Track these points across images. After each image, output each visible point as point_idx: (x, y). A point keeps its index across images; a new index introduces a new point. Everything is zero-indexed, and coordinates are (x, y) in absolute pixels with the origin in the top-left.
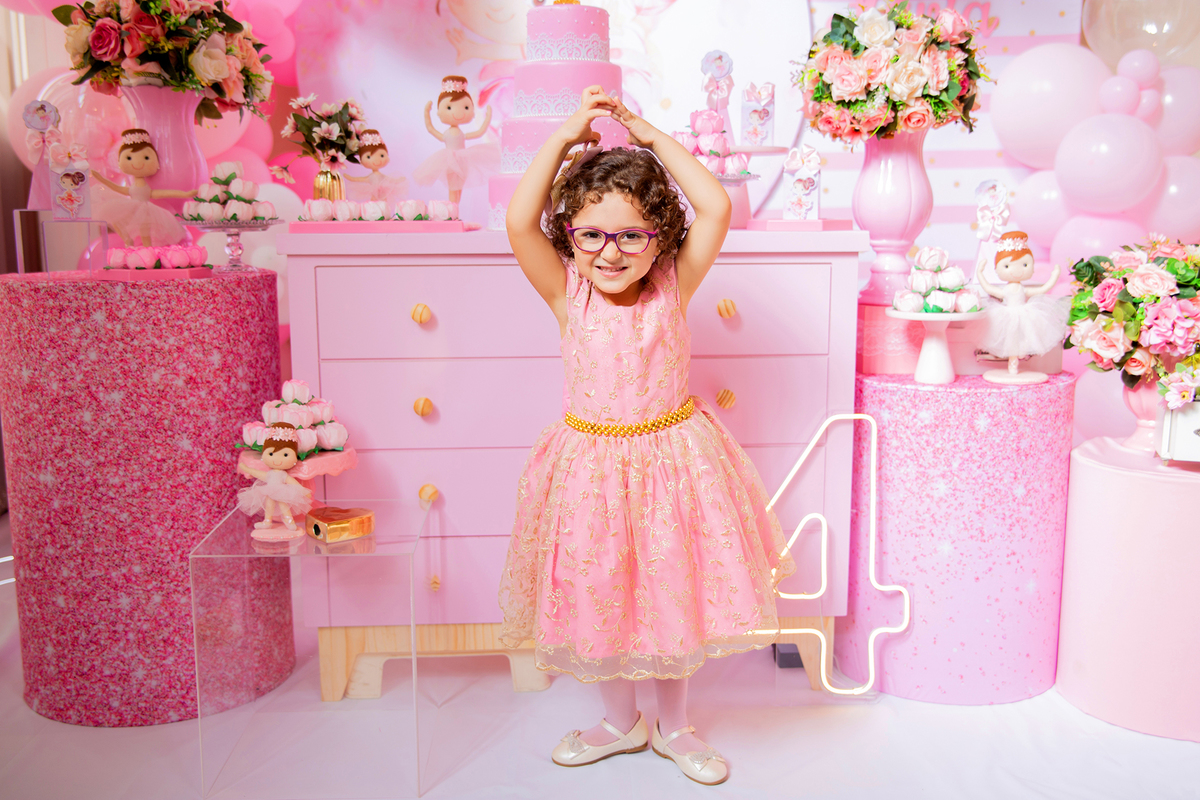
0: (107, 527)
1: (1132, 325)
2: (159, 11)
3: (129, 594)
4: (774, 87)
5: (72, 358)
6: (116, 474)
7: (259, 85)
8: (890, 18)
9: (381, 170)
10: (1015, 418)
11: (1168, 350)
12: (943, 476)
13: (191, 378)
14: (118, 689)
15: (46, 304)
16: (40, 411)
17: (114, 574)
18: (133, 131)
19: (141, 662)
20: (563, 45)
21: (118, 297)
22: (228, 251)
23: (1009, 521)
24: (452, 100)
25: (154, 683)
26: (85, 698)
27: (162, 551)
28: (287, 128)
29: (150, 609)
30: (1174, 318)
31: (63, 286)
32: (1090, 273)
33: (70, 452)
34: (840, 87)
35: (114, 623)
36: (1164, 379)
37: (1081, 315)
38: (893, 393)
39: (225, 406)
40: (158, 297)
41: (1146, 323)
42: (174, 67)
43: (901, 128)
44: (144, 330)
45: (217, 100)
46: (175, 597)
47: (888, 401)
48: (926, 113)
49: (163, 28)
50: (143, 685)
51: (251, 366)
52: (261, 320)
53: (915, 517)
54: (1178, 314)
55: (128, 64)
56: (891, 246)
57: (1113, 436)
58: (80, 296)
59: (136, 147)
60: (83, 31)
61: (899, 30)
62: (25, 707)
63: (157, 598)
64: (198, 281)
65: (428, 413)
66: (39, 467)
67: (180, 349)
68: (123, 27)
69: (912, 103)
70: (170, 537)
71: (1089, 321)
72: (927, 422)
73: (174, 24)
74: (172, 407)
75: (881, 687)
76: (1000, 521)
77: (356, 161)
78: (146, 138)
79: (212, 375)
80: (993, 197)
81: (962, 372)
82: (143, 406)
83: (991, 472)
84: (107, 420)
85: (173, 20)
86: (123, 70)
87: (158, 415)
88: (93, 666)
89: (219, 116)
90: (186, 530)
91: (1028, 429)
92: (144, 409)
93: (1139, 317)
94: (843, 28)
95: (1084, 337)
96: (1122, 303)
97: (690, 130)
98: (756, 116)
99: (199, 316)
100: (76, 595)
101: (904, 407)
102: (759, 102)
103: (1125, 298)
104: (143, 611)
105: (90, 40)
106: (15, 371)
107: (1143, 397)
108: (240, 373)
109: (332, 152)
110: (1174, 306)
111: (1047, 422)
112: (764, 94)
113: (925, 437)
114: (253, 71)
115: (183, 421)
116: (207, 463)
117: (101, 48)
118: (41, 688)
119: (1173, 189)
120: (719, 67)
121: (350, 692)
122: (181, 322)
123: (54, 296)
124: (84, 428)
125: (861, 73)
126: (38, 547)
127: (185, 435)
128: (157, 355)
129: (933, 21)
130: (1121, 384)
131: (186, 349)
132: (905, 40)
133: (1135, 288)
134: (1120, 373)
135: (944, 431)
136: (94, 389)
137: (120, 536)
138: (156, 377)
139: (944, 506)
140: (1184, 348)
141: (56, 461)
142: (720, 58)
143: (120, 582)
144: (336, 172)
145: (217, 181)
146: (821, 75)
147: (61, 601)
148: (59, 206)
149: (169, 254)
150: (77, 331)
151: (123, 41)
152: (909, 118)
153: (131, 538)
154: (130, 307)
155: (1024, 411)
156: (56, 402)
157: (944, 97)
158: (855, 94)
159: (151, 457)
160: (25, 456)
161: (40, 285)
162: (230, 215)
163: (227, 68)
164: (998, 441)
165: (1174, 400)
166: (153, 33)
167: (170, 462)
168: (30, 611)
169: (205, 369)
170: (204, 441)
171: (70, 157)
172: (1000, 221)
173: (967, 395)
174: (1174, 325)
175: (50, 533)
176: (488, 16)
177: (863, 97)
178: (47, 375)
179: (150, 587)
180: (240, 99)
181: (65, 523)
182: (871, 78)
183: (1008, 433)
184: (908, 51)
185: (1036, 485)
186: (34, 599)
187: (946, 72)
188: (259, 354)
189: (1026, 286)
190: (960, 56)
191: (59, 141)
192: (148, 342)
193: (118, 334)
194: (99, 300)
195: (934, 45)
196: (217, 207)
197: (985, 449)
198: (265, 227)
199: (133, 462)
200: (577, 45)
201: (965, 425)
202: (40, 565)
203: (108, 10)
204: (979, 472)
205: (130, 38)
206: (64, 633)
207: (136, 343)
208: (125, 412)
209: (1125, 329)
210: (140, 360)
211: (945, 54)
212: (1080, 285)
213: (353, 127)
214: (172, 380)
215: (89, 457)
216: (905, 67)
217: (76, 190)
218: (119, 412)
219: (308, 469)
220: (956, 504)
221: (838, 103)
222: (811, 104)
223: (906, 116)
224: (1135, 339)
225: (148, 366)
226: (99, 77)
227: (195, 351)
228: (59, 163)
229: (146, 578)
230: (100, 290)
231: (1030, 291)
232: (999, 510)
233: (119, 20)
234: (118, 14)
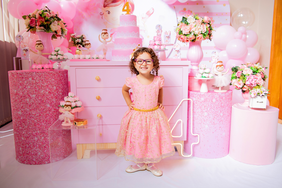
0: (32, 123)
1: (244, 80)
2: (44, 16)
3: (37, 137)
4: (170, 32)
5: (25, 88)
6: (34, 112)
7: (64, 32)
8: (194, 18)
9: (90, 49)
10: (221, 99)
11: (251, 85)
12: (206, 111)
13: (50, 92)
14: (35, 157)
15: (19, 76)
16: (18, 99)
17: (34, 133)
18: (38, 41)
19: (40, 151)
20: (127, 23)
21: (34, 75)
22: (58, 66)
23: (219, 121)
24: (104, 34)
25: (42, 156)
26: (28, 159)
27: (44, 128)
28: (70, 40)
29: (41, 140)
30: (252, 79)
31: (23, 73)
32: (235, 70)
33: (24, 107)
34: (184, 31)
35: (34, 143)
36: (250, 91)
37: (233, 78)
38: (196, 94)
39: (57, 98)
40: (43, 75)
41: (247, 80)
42: (47, 27)
43: (197, 40)
44: (40, 82)
45: (56, 35)
46: (46, 138)
47: (195, 96)
48: (202, 37)
49: (45, 20)
50: (40, 156)
51: (62, 89)
52: (64, 80)
53: (200, 120)
54: (253, 78)
55: (37, 27)
56: (195, 64)
57: (240, 103)
58: (26, 75)
59: (39, 44)
60: (28, 21)
61: (196, 20)
62: (16, 160)
63: (43, 138)
64: (51, 71)
65: (99, 99)
66: (18, 110)
67: (47, 86)
68: (36, 19)
69: (199, 35)
70: (45, 125)
71: (235, 79)
72: (203, 100)
73: (47, 19)
74: (46, 98)
75: (193, 155)
76: (218, 121)
77: (84, 47)
78: (41, 42)
79: (54, 91)
80: (215, 54)
81: (209, 90)
82: (39, 98)
83: (216, 110)
84: (32, 101)
85: (47, 18)
86: (36, 28)
87: (43, 100)
88: (30, 152)
89: (56, 38)
90: (49, 124)
91: (223, 102)
92: (40, 98)
93: (245, 79)
94: (185, 20)
95: (234, 83)
96: (242, 76)
97: (153, 40)
98: (167, 38)
99: (51, 79)
100: (26, 137)
101: (198, 97)
102: (167, 35)
103: (243, 75)
104: (40, 140)
105: (30, 22)
106: (13, 90)
107: (246, 95)
108: (60, 91)
109: (79, 45)
110: (252, 76)
111: (227, 100)
112: (169, 33)
113: (202, 103)
114: (63, 28)
115: (48, 101)
116: (53, 109)
117: (32, 24)
118: (19, 156)
119: (249, 54)
120: (159, 28)
121: (83, 157)
122: (47, 80)
123: (21, 75)
124: (27, 102)
125: (189, 29)
126: (18, 127)
127: (48, 104)
128: (42, 87)
129: (203, 18)
130: (241, 92)
131: (49, 86)
132: (197, 22)
133: (244, 73)
134: (241, 90)
135: (206, 102)
136: (29, 94)
137: (35, 125)
138: (42, 92)
139: (206, 118)
140: (254, 85)
141: (22, 109)
142: (159, 26)
143: (35, 134)
144: (80, 49)
145: (55, 51)
146: (180, 29)
147: (23, 138)
148: (22, 56)
149: (45, 66)
150: (26, 82)
151: (36, 22)
152: (198, 38)
153: (37, 125)
154: (37, 77)
155: (222, 98)
156: (21, 97)
157: (205, 34)
158: (187, 33)
159: (41, 108)
160: (15, 108)
161: (18, 73)
162: (58, 58)
163: (58, 28)
164: (217, 104)
165: (253, 95)
166: (42, 21)
167: (45, 109)
168: (17, 140)
169: (52, 90)
170: (52, 105)
171: (25, 46)
172: (217, 59)
173: (211, 95)
174: (252, 80)
175: (21, 124)
176: (112, 19)
177: (189, 34)
178: (20, 91)
179: (41, 136)
180: (61, 34)
181: (23, 122)
182: (191, 30)
183: (219, 102)
184: (198, 24)
185: (225, 113)
186: (17, 138)
187: (206, 29)
188: (64, 87)
189: (222, 72)
190: (208, 26)
191: (23, 43)
192: (40, 84)
193: (34, 83)
194: (30, 75)
195: (203, 23)
196: (55, 56)
197: (214, 106)
198: (65, 61)
199: (37, 109)
200: (130, 23)
201: (211, 101)
202: (19, 131)
203: (33, 16)
204: (213, 110)
205: (38, 22)
206: (23, 145)
207: (38, 84)
208: (36, 99)
209: (242, 81)
210: (39, 88)
211: (205, 25)
212: (233, 72)
213: (84, 40)
214: (46, 92)
215: (28, 108)
216: (197, 27)
217: (26, 53)
218: (35, 99)
219: (74, 111)
220: (209, 117)
221: (184, 35)
222: (178, 35)
223: (198, 37)
224: (244, 83)
225: (40, 89)
226: (31, 30)
227: (50, 86)
228: (22, 47)
229: (40, 134)
230: (30, 73)
231: (223, 73)
232: (218, 118)
233: (36, 18)
234: (35, 17)
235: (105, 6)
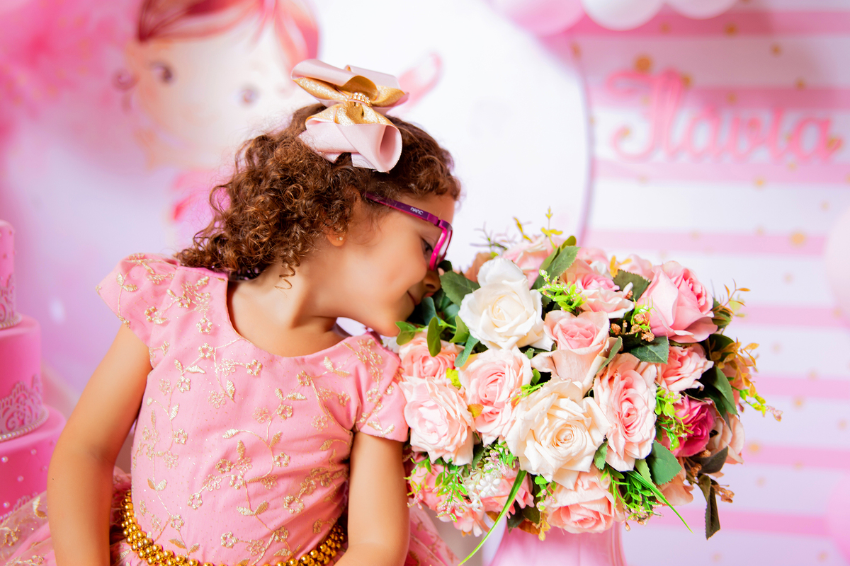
43: (549, 521)
48: (602, 509)
61: (552, 314)
69: (570, 482)
152: (563, 515)
177: (468, 458)
182: (482, 420)
187: (651, 419)
195: (627, 356)
211: (652, 370)
223: (558, 506)
235: (145, 35)
